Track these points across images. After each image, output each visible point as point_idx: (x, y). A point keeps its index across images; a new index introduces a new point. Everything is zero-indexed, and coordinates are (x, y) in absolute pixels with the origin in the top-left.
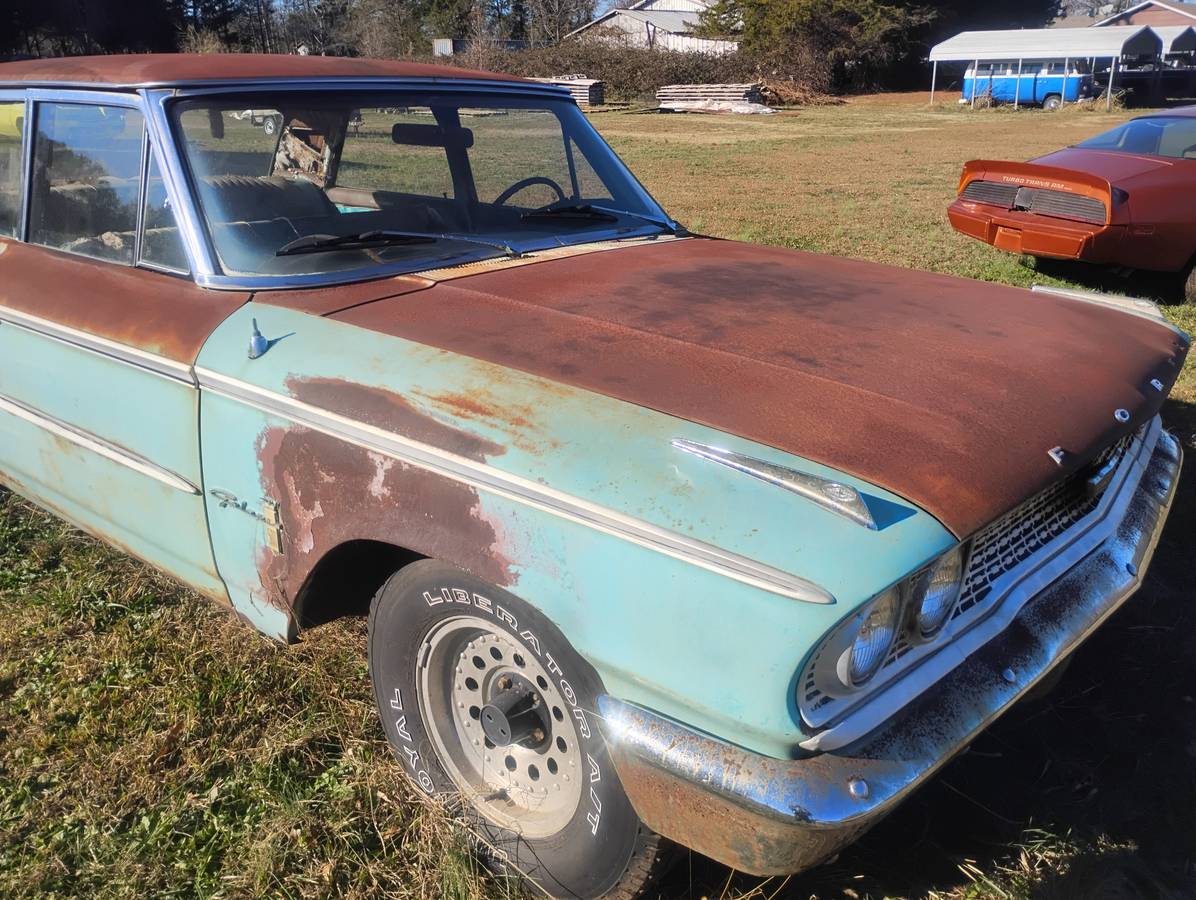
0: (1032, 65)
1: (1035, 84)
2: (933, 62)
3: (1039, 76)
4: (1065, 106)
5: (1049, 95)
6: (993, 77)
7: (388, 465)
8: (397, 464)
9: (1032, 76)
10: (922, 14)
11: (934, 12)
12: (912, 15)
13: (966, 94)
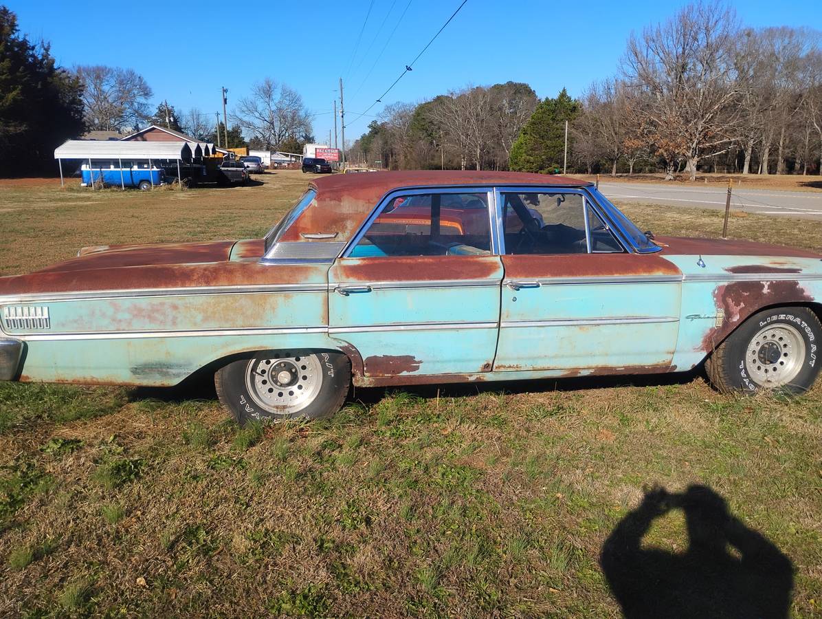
0: (127, 163)
1: (131, 175)
2: (58, 159)
3: (132, 170)
4: (155, 188)
5: (142, 181)
6: (102, 170)
7: (768, 283)
8: (772, 282)
9: (129, 169)
10: (15, 126)
11: (25, 125)
12: (9, 126)
13: (85, 180)
